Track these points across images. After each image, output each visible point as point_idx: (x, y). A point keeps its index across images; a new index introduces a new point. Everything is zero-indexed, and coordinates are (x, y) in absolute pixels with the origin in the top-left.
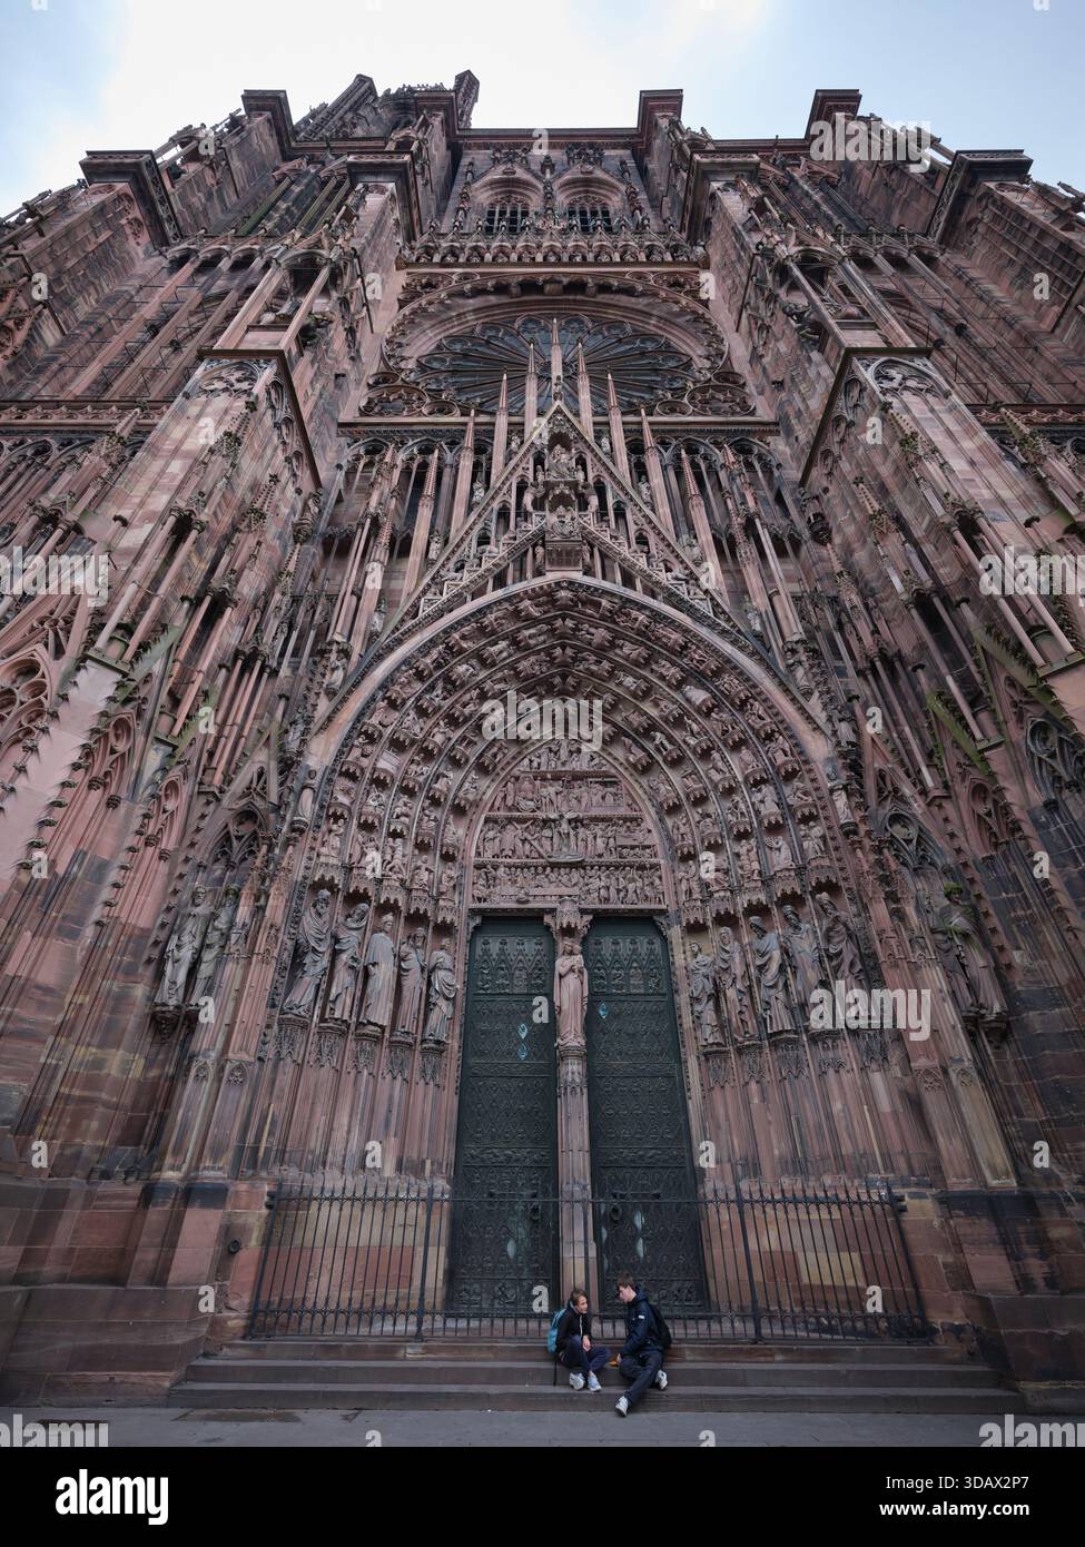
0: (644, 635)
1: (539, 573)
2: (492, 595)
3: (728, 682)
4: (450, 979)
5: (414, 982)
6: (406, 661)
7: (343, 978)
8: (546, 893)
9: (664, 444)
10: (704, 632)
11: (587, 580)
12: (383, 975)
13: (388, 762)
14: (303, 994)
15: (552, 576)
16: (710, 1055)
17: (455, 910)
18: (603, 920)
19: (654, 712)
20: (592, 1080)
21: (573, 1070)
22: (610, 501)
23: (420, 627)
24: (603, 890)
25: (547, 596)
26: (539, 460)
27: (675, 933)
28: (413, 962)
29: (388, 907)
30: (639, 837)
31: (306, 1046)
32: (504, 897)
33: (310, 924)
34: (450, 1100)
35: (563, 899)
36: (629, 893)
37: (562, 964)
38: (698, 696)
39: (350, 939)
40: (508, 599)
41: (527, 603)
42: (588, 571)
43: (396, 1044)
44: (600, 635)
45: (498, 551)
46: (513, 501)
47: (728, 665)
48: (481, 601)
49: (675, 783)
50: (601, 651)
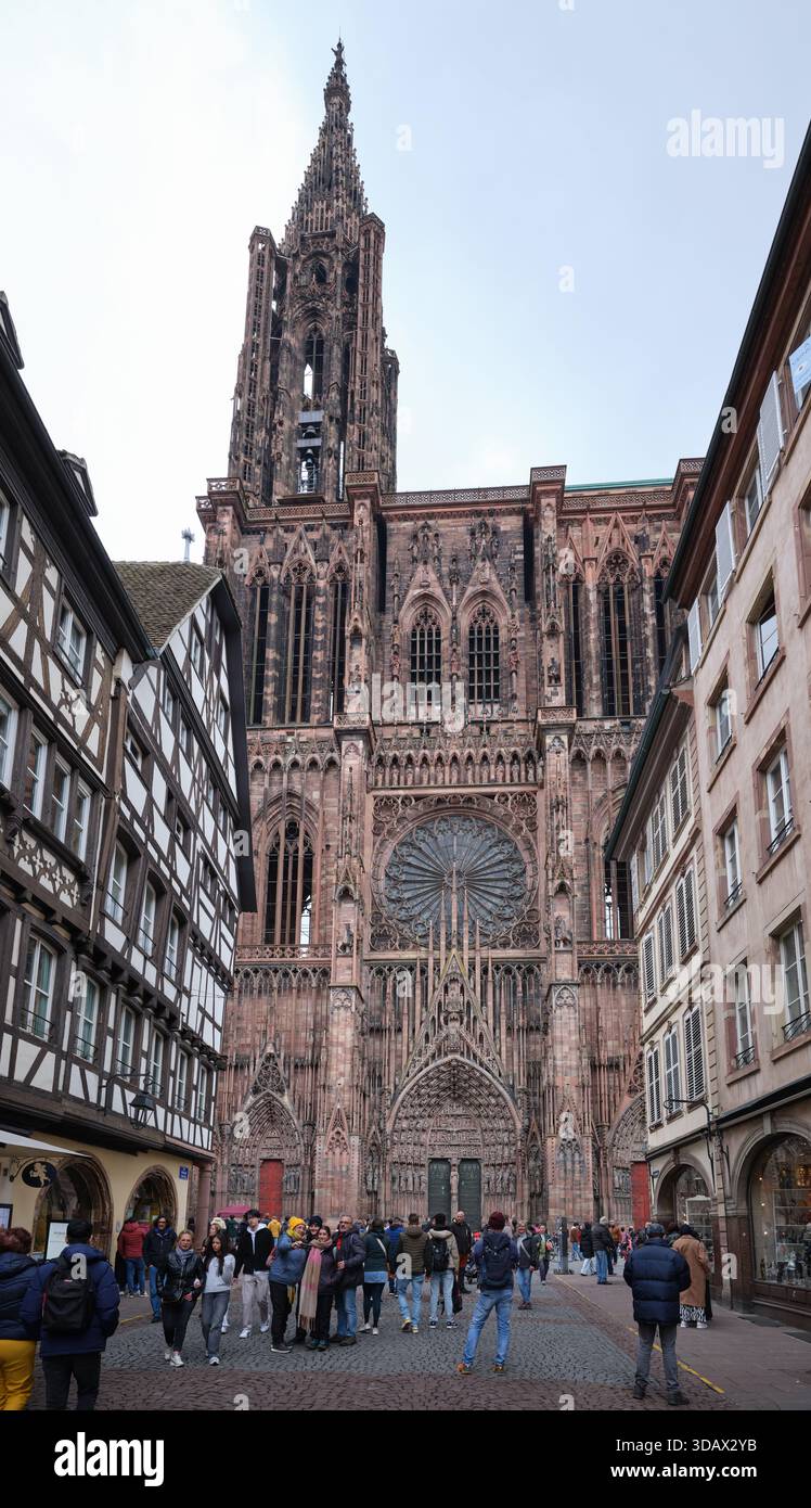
0: (477, 1079)
1: (446, 1054)
2: (431, 1066)
3: (500, 1099)
4: (425, 1179)
5: (417, 1180)
6: (408, 1094)
7: (402, 1181)
8: (449, 1153)
9: (497, 968)
10: (495, 1082)
11: (461, 1059)
12: (410, 1179)
13: (405, 1124)
14: (396, 1187)
15: (450, 1057)
16: (486, 1195)
17: (424, 1160)
18: (463, 1160)
19: (481, 1101)
20: (459, 1200)
21: (454, 1198)
22: (472, 1016)
23: (410, 1080)
24: (464, 1152)
25: (449, 1063)
26: (446, 988)
27: (482, 1165)
28: (416, 1175)
29: (409, 1164)
30: (476, 1136)
31: (397, 1196)
32: (437, 1155)
33: (395, 1172)
34: (427, 1203)
35: (454, 1155)
36: (472, 1153)
37: (452, 1173)
38: (493, 1101)
39: (403, 1174)
40: (437, 1067)
41: (442, 1068)
42: (462, 1054)
43: (414, 1194)
44: (466, 1076)
45: (432, 1048)
46: (436, 1017)
47: (500, 1095)
48: (428, 1068)
49: (485, 1123)
50: (466, 1081)
